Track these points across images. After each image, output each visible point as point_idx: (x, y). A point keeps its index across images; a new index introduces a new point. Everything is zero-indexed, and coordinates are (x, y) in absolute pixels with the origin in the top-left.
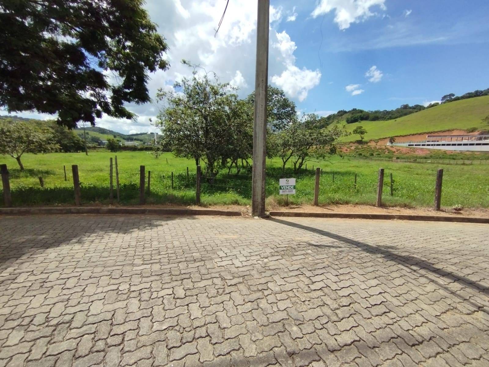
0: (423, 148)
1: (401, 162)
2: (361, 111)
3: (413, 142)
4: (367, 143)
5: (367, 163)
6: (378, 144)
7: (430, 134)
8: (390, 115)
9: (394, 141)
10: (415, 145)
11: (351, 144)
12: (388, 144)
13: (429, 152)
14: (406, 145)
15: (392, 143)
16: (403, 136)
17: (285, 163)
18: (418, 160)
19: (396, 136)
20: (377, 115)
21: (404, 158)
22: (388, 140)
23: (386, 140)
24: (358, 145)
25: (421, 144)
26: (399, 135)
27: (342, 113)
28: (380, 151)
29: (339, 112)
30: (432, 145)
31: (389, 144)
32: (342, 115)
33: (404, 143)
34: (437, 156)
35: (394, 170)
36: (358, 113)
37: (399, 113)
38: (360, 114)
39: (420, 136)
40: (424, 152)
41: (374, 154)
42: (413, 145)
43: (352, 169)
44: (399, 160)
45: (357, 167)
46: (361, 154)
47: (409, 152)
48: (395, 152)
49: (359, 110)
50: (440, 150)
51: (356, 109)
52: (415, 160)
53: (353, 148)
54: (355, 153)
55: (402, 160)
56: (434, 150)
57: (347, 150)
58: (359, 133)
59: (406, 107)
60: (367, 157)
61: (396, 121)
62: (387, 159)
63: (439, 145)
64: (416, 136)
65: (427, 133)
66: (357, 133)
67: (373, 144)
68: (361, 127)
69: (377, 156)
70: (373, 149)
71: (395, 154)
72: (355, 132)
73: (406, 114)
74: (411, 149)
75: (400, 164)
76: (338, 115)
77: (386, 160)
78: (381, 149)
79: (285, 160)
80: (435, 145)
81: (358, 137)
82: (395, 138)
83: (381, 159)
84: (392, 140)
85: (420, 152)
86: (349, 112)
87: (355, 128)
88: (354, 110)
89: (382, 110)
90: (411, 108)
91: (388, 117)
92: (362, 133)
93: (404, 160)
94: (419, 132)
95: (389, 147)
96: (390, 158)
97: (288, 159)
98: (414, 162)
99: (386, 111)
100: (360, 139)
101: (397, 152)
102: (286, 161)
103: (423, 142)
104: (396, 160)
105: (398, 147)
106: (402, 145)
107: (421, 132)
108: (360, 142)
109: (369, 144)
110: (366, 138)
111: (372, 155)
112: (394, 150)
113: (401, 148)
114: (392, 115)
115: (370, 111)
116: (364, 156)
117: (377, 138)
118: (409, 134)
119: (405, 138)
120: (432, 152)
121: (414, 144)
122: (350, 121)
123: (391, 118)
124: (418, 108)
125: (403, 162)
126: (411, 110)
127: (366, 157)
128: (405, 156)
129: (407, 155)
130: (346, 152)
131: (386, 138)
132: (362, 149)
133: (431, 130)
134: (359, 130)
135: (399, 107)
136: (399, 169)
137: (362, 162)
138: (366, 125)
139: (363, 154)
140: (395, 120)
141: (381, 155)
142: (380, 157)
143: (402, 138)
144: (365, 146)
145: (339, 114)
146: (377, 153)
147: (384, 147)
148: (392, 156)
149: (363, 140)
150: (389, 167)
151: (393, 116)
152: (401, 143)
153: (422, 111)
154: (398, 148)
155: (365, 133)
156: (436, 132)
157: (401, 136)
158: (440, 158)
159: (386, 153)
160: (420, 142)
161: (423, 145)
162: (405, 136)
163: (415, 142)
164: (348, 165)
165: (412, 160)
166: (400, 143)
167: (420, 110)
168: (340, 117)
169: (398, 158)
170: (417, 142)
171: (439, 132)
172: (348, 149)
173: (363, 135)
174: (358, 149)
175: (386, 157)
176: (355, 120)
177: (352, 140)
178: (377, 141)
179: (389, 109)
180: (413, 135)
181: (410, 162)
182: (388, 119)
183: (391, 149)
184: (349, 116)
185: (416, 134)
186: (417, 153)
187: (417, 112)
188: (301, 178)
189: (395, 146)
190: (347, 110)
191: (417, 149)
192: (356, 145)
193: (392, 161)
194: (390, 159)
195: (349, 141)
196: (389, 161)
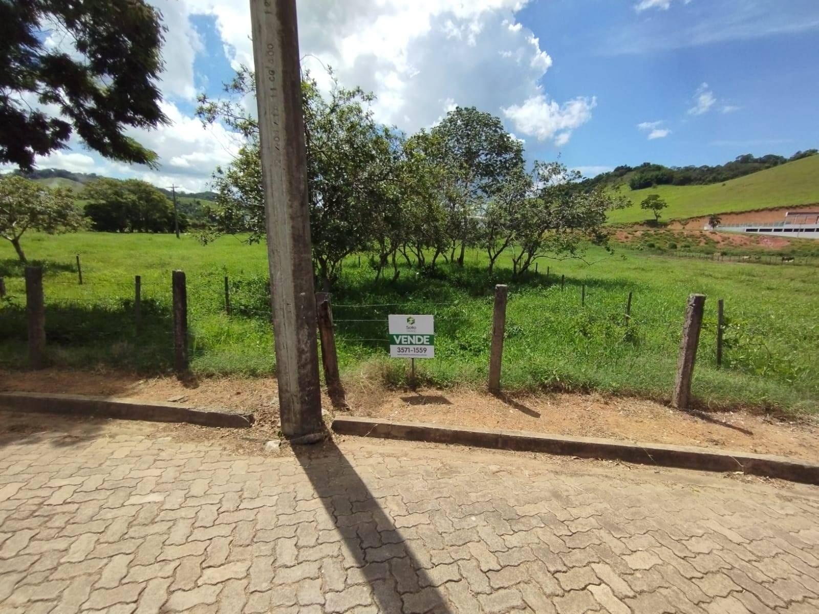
0: (777, 236)
1: (730, 261)
2: (659, 168)
3: (755, 225)
4: (665, 225)
5: (663, 262)
6: (687, 227)
7: (794, 210)
8: (714, 175)
9: (718, 222)
10: (761, 230)
11: (636, 227)
12: (705, 228)
13: (789, 243)
14: (742, 229)
15: (714, 226)
16: (737, 214)
17: (493, 260)
18: (763, 258)
19: (723, 214)
20: (689, 174)
21: (736, 255)
22: (707, 220)
23: (702, 220)
24: (649, 228)
25: (773, 228)
26: (729, 211)
27: (622, 171)
28: (690, 240)
29: (617, 169)
30: (796, 230)
31: (707, 228)
32: (622, 175)
33: (738, 226)
34: (807, 252)
35: (717, 278)
36: (653, 170)
37: (732, 170)
38: (657, 173)
39: (770, 214)
40: (778, 244)
41: (679, 246)
42: (756, 230)
43: (631, 275)
44: (725, 258)
45: (643, 269)
46: (652, 246)
47: (748, 243)
48: (718, 242)
49: (654, 165)
50: (812, 240)
51: (649, 164)
52: (758, 257)
53: (638, 234)
54: (642, 243)
55: (733, 258)
56: (800, 239)
57: (627, 238)
58: (651, 207)
59: (746, 159)
60: (665, 251)
61: (724, 185)
62: (703, 255)
63: (812, 230)
64: (764, 212)
65: (787, 208)
66: (648, 207)
67: (677, 228)
68: (657, 196)
69: (683, 249)
70: (676, 236)
71: (718, 246)
72: (646, 204)
73: (745, 173)
74: (753, 238)
75: (728, 266)
76: (616, 175)
77: (700, 258)
78: (692, 236)
79: (493, 255)
80: (802, 230)
81: (650, 215)
82: (720, 217)
83: (691, 254)
84: (714, 220)
85: (769, 243)
86: (636, 169)
87: (645, 198)
88: (646, 165)
89: (698, 165)
90: (756, 161)
91: (711, 178)
92: (658, 206)
93: (737, 258)
94: (770, 206)
95: (707, 233)
96: (708, 254)
97: (499, 253)
98: (757, 262)
99: (706, 167)
100: (654, 218)
101: (722, 243)
102: (496, 256)
103: (776, 224)
104: (720, 258)
105: (725, 232)
106: (735, 230)
107: (776, 205)
108: (653, 223)
109: (669, 227)
110: (665, 215)
111: (674, 247)
112: (717, 238)
113: (731, 236)
114: (719, 174)
115: (675, 167)
116: (659, 248)
117: (685, 217)
118: (748, 209)
119: (740, 217)
120: (796, 243)
121: (759, 228)
122: (635, 186)
123: (715, 180)
124: (772, 161)
125: (734, 261)
126: (756, 165)
127: (662, 252)
128: (739, 250)
129: (744, 249)
130: (625, 240)
131: (703, 217)
132: (656, 237)
133: (795, 203)
134: (652, 202)
135: (733, 160)
136: (729, 276)
137: (653, 260)
138: (666, 193)
139: (657, 245)
140: (722, 183)
141: (692, 248)
142: (690, 251)
143: (735, 216)
144: (662, 231)
145: (618, 173)
146: (683, 244)
147: (697, 233)
148: (713, 249)
149: (659, 220)
150: (706, 273)
151: (719, 177)
152: (733, 226)
153: (779, 167)
154: (726, 235)
155: (664, 208)
156: (807, 206)
157: (731, 213)
158: (812, 255)
159: (702, 244)
160: (771, 225)
161: (776, 230)
162: (741, 213)
163: (760, 225)
164: (625, 266)
165: (753, 258)
166: (729, 225)
167: (775, 164)
168: (619, 179)
169: (724, 254)
170: (766, 224)
171: (814, 205)
172: (629, 236)
173: (658, 211)
174: (649, 236)
175: (702, 251)
176: (646, 184)
177: (638, 220)
178: (685, 222)
179: (712, 164)
180: (757, 211)
181: (749, 262)
182: (710, 182)
183: (711, 236)
184: (636, 176)
185: (763, 210)
186: (762, 245)
187: (768, 168)
188: (521, 293)
189: (721, 232)
190: (633, 166)
191: (764, 237)
192: (645, 228)
193: (712, 259)
194: (709, 256)
195: (633, 221)
196: (707, 258)
